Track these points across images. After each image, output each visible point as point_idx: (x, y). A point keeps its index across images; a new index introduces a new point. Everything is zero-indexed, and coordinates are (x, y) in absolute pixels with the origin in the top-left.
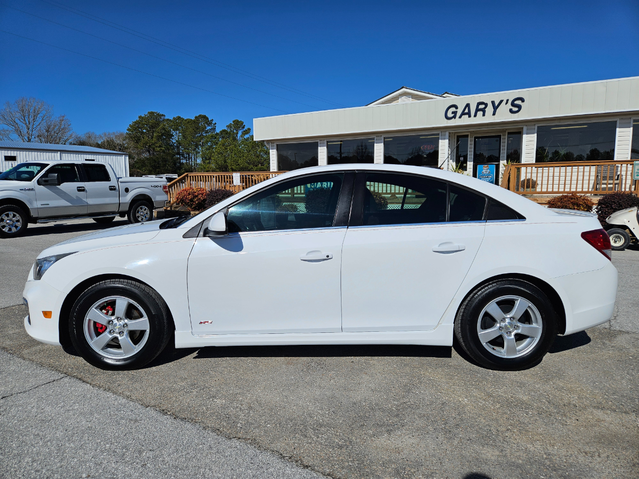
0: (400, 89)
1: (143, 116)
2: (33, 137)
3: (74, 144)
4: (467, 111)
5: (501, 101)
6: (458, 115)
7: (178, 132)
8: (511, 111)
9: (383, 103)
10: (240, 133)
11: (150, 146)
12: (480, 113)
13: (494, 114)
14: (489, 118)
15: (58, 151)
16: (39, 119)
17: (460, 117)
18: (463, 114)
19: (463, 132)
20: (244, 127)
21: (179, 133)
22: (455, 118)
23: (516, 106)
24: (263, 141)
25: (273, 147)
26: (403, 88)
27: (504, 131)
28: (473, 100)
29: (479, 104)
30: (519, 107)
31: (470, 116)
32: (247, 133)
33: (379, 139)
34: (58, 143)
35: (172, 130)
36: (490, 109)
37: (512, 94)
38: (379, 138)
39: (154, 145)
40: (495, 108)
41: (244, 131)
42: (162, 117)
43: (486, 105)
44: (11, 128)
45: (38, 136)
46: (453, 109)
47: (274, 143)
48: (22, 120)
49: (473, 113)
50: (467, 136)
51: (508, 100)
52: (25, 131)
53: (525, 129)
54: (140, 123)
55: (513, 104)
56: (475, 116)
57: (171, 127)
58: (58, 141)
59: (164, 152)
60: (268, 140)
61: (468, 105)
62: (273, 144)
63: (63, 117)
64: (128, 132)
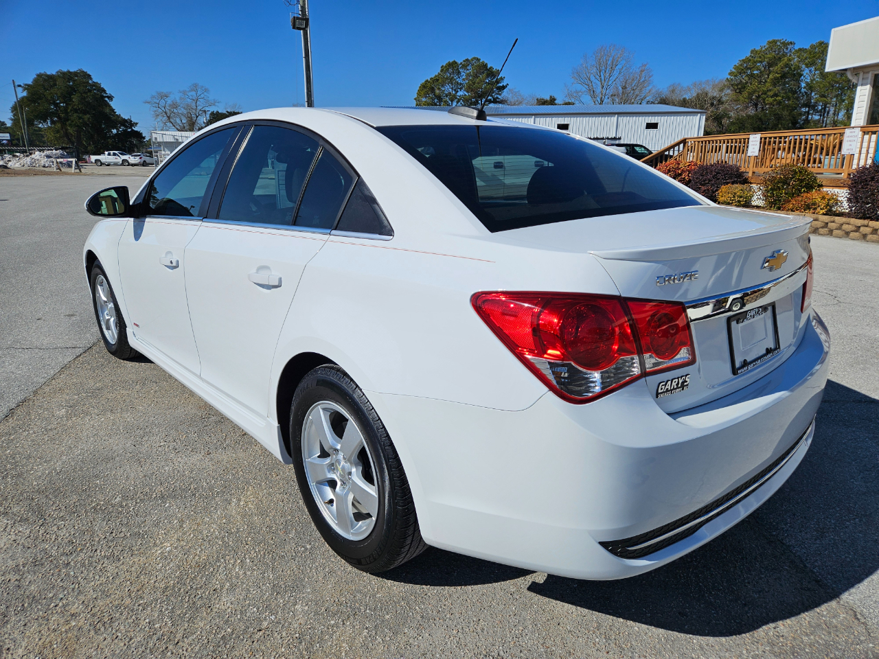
1: (758, 48)
2: (606, 97)
3: (653, 103)
7: (813, 69)
11: (758, 97)
15: (615, 114)
16: (616, 73)
21: (816, 70)
24: (846, 70)
25: (864, 81)
34: (633, 103)
35: (804, 66)
39: (765, 94)
42: (790, 47)
44: (584, 88)
45: (612, 95)
47: (868, 72)
48: (597, 77)
52: (598, 90)
54: (750, 60)
57: (801, 61)
58: (633, 100)
59: (779, 103)
60: (855, 68)
62: (866, 76)
63: (645, 65)
64: (729, 77)
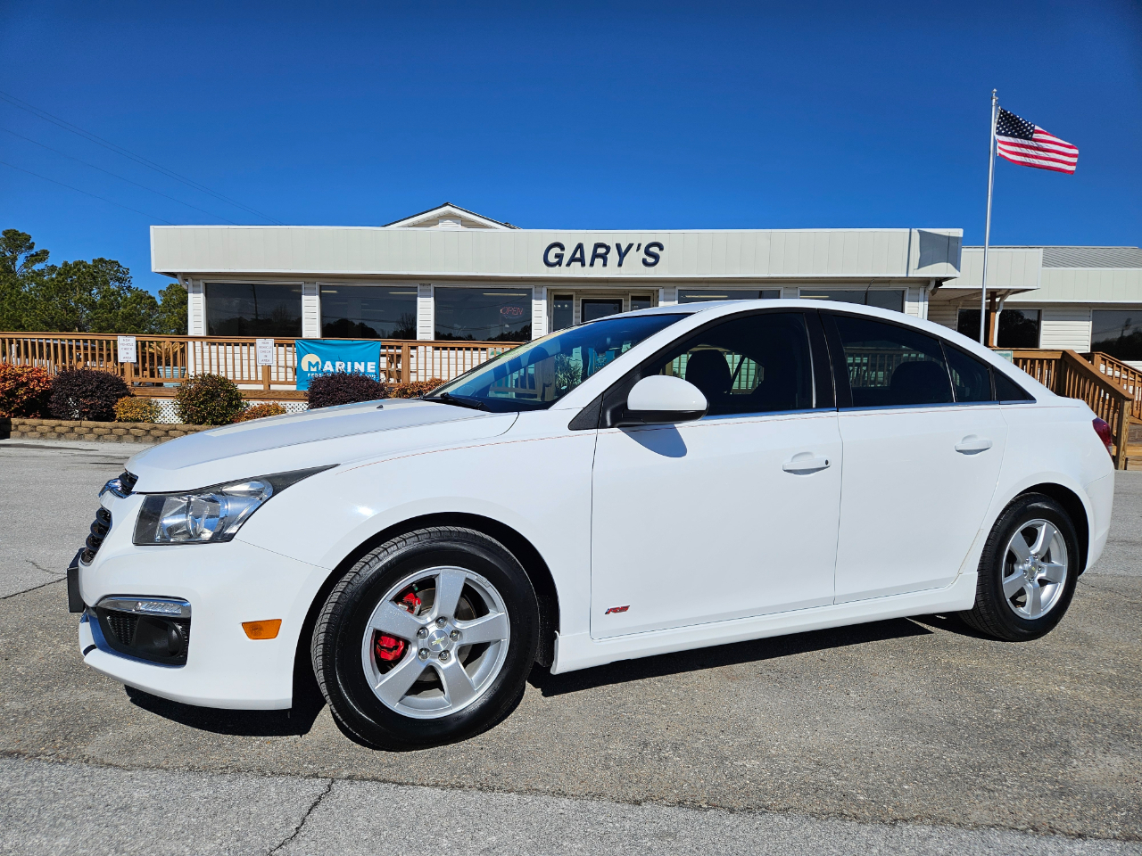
0: (441, 207)
4: (578, 255)
5: (630, 246)
6: (565, 260)
8: (645, 262)
9: (414, 225)
10: (21, 259)
12: (599, 261)
13: (620, 265)
14: (611, 271)
17: (568, 265)
18: (573, 259)
19: (565, 289)
20: (31, 247)
22: (560, 265)
23: (652, 254)
25: (196, 289)
26: (446, 204)
27: (625, 293)
28: (589, 238)
29: (598, 246)
30: (656, 257)
31: (583, 265)
32: (41, 260)
33: (426, 290)
36: (613, 256)
37: (645, 236)
38: (425, 287)
40: (622, 255)
41: (32, 256)
43: (608, 249)
46: (557, 250)
47: (198, 280)
49: (588, 260)
50: (570, 298)
51: (639, 245)
53: (661, 292)
55: (647, 253)
56: (592, 264)
61: (580, 246)
